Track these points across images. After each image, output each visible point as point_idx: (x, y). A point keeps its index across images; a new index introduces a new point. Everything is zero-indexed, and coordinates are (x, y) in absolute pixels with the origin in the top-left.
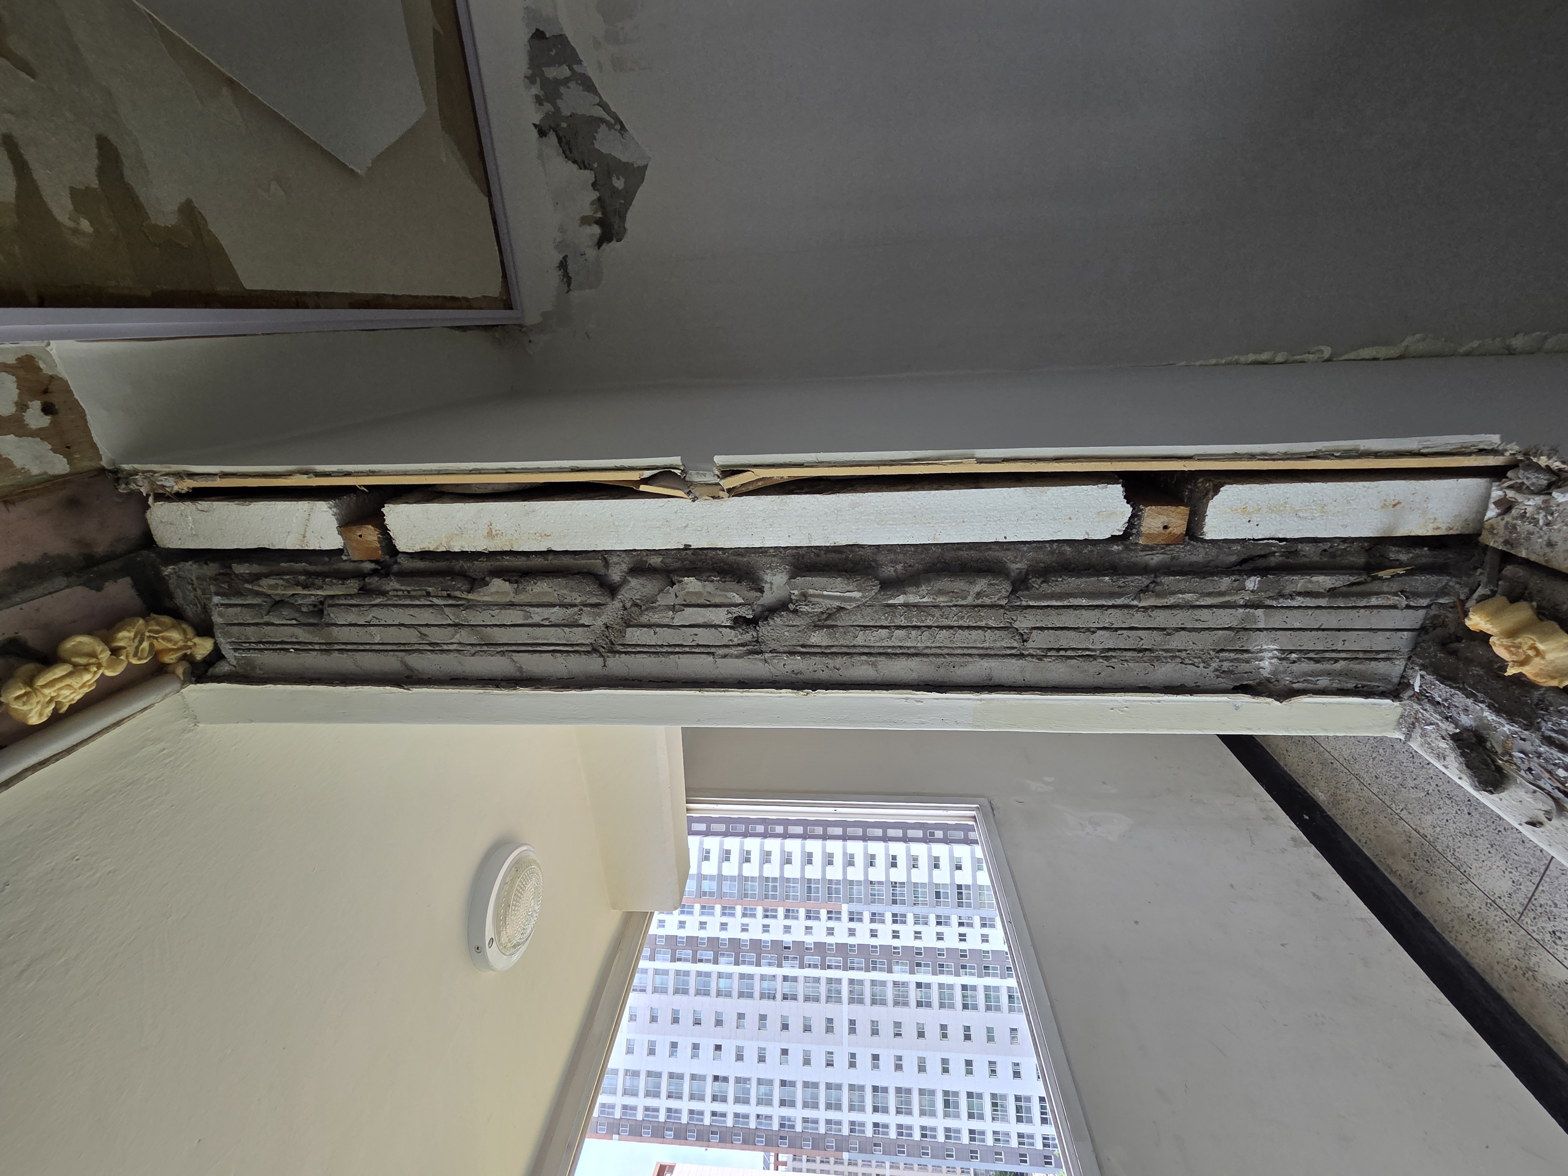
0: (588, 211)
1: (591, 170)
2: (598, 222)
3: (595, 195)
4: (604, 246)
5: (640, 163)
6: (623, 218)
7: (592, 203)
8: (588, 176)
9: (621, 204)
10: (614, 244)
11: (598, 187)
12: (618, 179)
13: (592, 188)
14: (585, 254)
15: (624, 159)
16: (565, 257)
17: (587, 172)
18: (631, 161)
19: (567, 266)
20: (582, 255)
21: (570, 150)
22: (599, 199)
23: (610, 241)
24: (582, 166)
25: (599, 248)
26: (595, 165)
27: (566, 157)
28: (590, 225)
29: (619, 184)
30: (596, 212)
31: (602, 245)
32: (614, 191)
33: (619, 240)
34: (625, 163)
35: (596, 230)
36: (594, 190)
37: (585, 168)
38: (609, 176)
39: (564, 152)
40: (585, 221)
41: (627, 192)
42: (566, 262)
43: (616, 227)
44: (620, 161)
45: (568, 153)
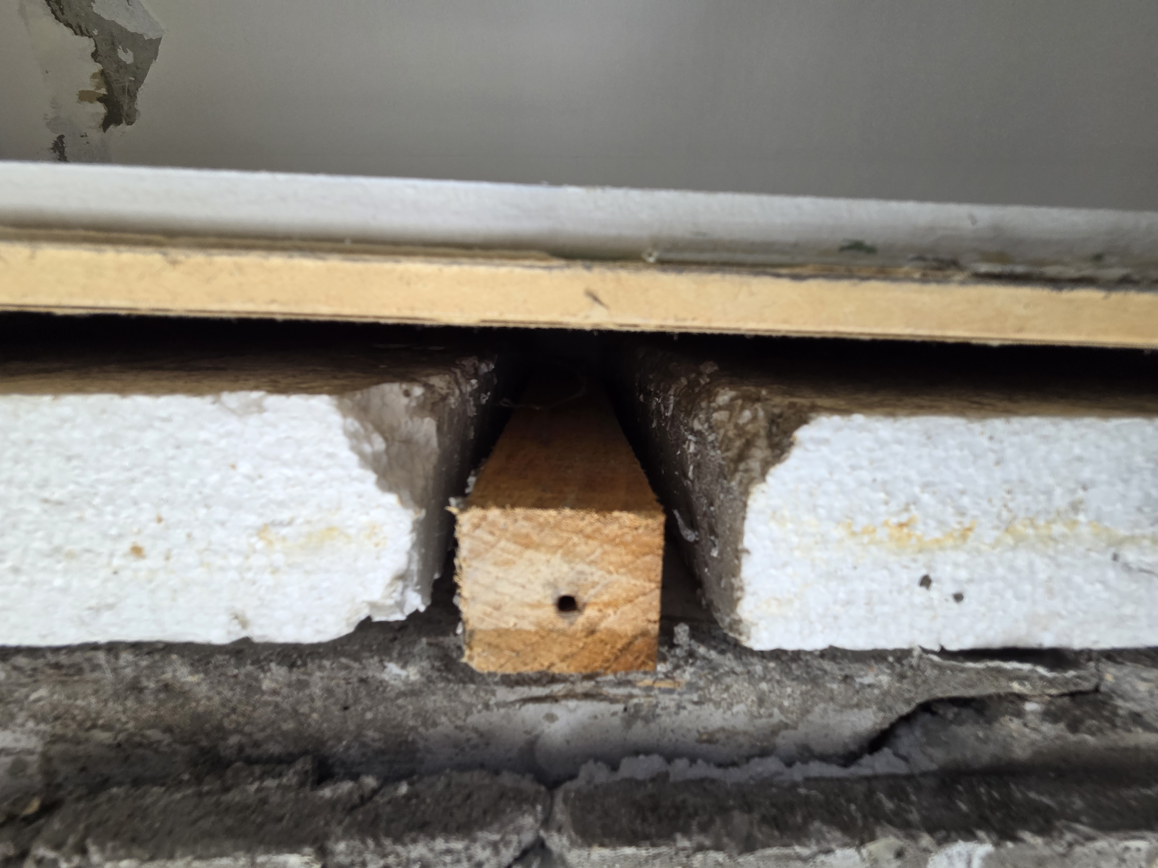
0: (89, 86)
1: (90, 37)
2: (102, 99)
3: (97, 67)
4: (112, 128)
5: (151, 35)
6: (133, 97)
7: (94, 76)
8: (87, 44)
9: (131, 81)
10: (123, 127)
11: (99, 58)
12: (126, 52)
13: (93, 60)
14: (86, 136)
15: (131, 29)
16: (61, 138)
17: (85, 39)
18: (140, 31)
19: (63, 148)
20: (82, 136)
21: (61, 10)
22: (102, 73)
23: (118, 122)
24: (78, 31)
25: (105, 130)
26: (96, 32)
27: (57, 18)
28: (91, 102)
29: (127, 57)
30: (98, 88)
31: (108, 126)
32: (121, 65)
33: (130, 123)
34: (132, 34)
35: (100, 109)
36: (96, 61)
37: (82, 34)
38: (114, 49)
39: (53, 12)
40: (84, 96)
41: (138, 68)
42: (63, 143)
43: (125, 108)
44: (127, 31)
45: (59, 13)
